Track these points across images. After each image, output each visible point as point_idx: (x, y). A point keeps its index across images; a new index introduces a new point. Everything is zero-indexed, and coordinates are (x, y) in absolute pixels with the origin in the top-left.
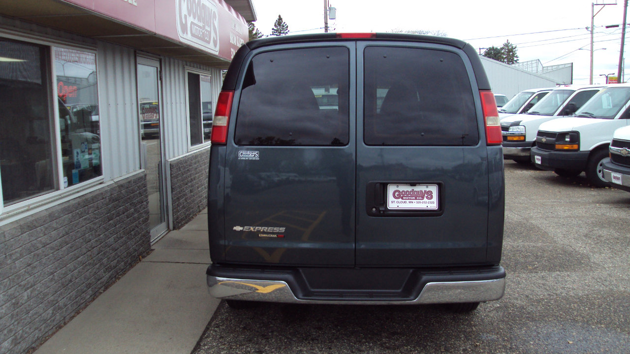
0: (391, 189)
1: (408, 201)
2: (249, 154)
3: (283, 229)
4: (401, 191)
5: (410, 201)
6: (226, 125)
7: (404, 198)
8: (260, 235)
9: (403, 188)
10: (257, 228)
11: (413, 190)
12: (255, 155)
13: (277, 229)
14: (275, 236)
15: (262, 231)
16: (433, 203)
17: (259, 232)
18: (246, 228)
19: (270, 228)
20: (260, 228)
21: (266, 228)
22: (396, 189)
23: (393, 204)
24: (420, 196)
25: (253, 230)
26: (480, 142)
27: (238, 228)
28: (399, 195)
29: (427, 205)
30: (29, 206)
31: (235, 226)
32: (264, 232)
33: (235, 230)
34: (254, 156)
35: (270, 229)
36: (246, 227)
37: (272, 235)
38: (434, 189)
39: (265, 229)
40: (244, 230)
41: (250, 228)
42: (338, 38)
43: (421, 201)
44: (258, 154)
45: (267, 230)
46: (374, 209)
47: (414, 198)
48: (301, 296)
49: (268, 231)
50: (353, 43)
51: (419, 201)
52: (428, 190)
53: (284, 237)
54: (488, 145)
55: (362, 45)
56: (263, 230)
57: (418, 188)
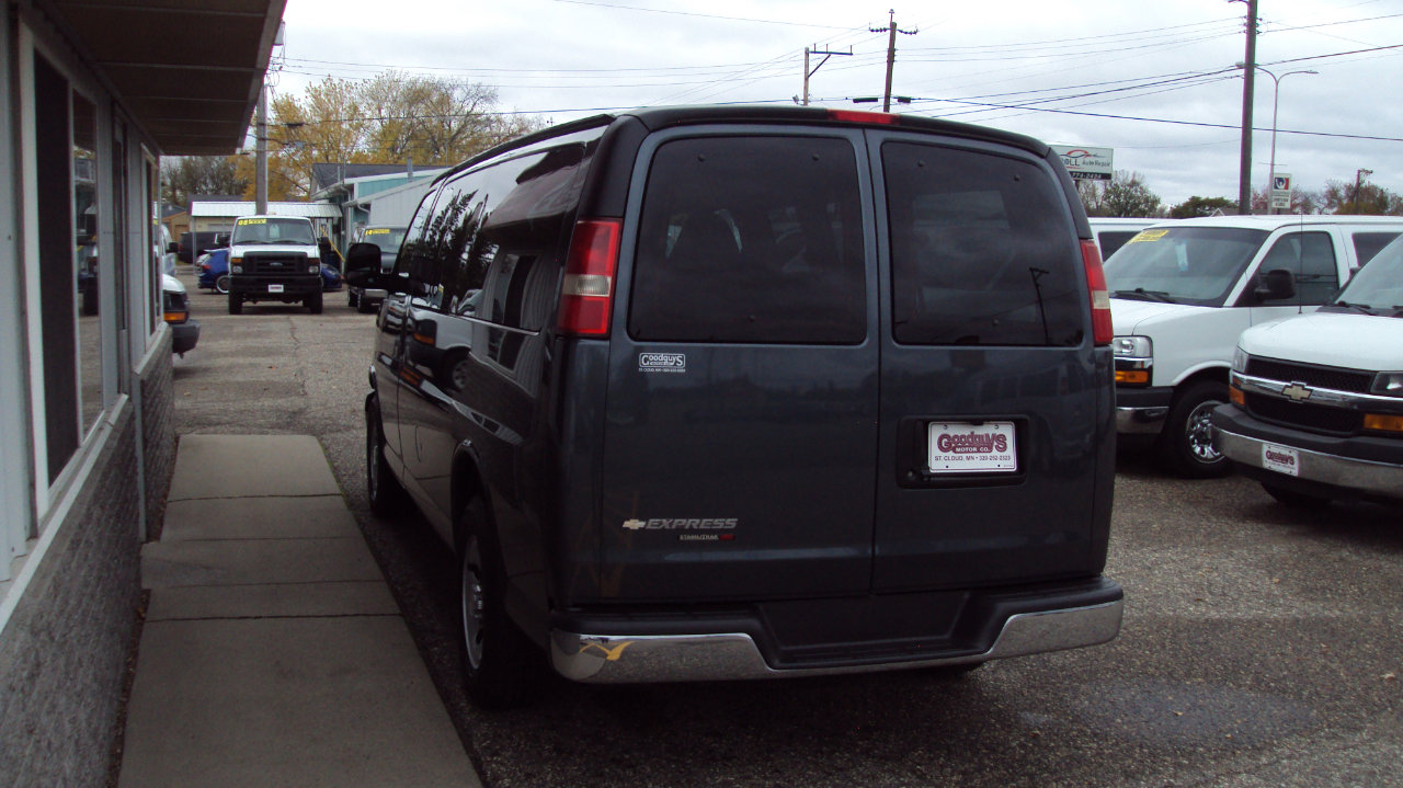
0: (935, 433)
1: (964, 455)
2: (664, 361)
3: (731, 523)
4: (952, 435)
5: (968, 455)
6: (608, 295)
7: (958, 450)
8: (681, 538)
9: (955, 430)
10: (677, 521)
11: (972, 433)
12: (676, 362)
13: (719, 523)
14: (715, 537)
15: (687, 527)
16: (1008, 458)
17: (681, 530)
18: (653, 523)
19: (705, 520)
20: (684, 521)
21: (698, 521)
22: (945, 432)
23: (940, 462)
24: (985, 445)
25: (667, 527)
26: (1084, 341)
27: (633, 524)
28: (949, 445)
29: (999, 462)
31: (628, 520)
32: (691, 531)
33: (628, 528)
34: (675, 365)
35: (704, 523)
36: (651, 521)
37: (708, 537)
38: (1008, 431)
39: (695, 522)
40: (649, 527)
41: (661, 523)
42: (830, 120)
43: (988, 455)
44: (682, 359)
45: (698, 526)
46: (910, 474)
47: (975, 449)
48: (777, 662)
49: (702, 527)
50: (858, 132)
51: (984, 454)
52: (998, 432)
53: (734, 538)
54: (1096, 346)
55: (875, 138)
56: (691, 526)
57: (981, 431)
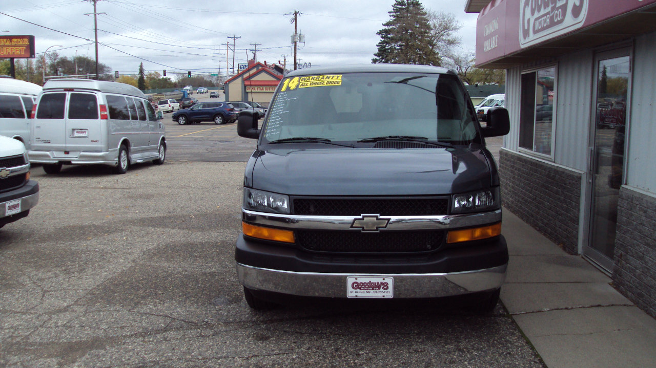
30: (525, 152)
